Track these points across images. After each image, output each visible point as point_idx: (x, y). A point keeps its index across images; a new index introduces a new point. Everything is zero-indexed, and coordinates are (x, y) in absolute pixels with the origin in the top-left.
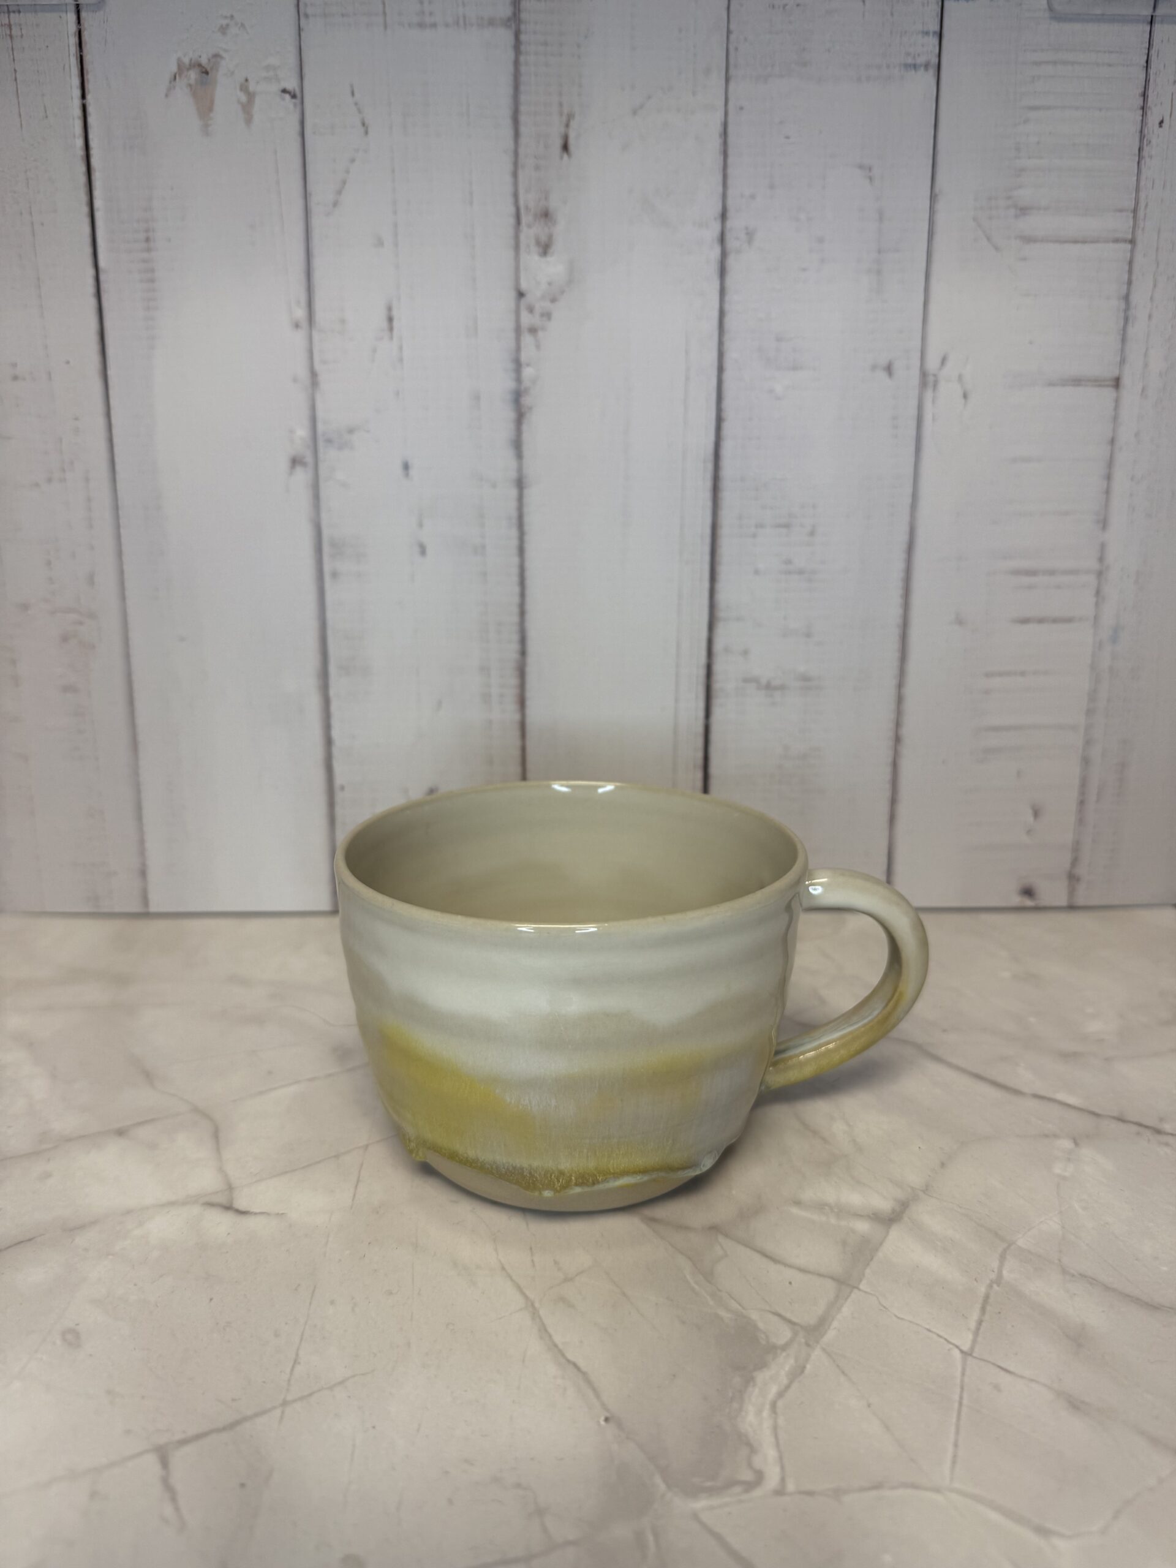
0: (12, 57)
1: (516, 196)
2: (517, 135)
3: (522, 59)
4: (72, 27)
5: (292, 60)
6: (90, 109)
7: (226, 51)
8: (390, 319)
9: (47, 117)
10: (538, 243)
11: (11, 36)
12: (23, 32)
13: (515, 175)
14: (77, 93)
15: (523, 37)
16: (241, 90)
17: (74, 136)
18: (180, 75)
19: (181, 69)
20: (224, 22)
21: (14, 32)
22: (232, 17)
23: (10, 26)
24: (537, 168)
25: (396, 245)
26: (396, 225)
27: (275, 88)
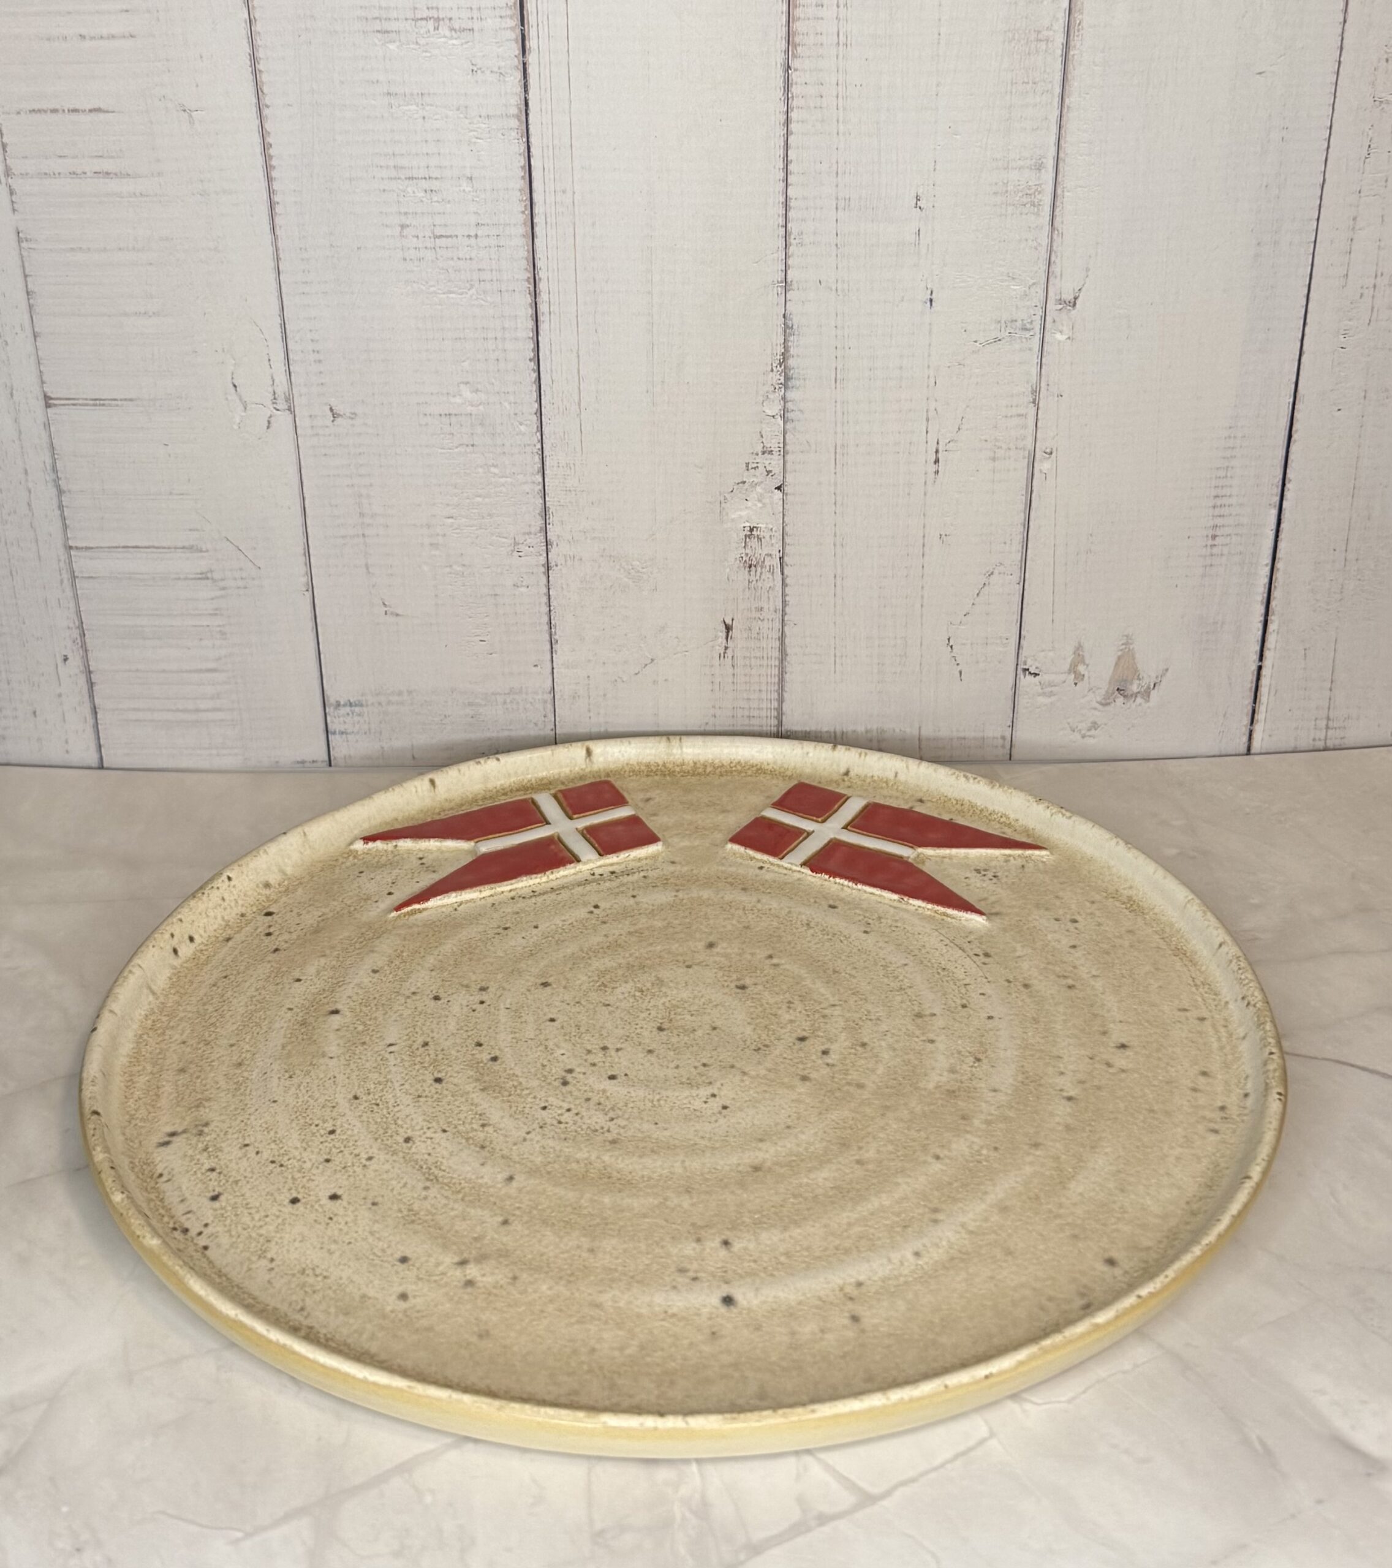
0: (1332, 701)
1: (784, 584)
2: (782, 638)
3: (775, 704)
4: (1258, 728)
5: (1023, 701)
6: (1256, 657)
7: (1095, 709)
8: (937, 461)
9: (1305, 649)
10: (759, 539)
11: (1328, 719)
12: (1313, 723)
13: (784, 603)
14: (1264, 672)
15: (774, 722)
16: (1084, 675)
17: (1278, 633)
18: (1149, 688)
19: (1146, 694)
20: (1093, 732)
21: (1324, 722)
22: (1083, 737)
23: (1327, 727)
24: (762, 609)
25: (924, 536)
26: (923, 555)
27: (1044, 678)
